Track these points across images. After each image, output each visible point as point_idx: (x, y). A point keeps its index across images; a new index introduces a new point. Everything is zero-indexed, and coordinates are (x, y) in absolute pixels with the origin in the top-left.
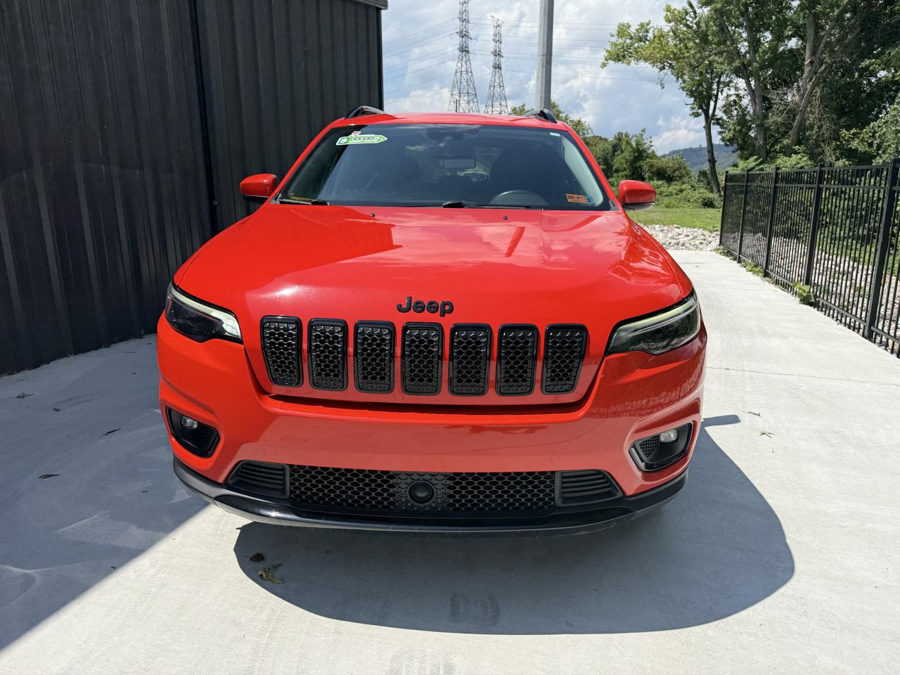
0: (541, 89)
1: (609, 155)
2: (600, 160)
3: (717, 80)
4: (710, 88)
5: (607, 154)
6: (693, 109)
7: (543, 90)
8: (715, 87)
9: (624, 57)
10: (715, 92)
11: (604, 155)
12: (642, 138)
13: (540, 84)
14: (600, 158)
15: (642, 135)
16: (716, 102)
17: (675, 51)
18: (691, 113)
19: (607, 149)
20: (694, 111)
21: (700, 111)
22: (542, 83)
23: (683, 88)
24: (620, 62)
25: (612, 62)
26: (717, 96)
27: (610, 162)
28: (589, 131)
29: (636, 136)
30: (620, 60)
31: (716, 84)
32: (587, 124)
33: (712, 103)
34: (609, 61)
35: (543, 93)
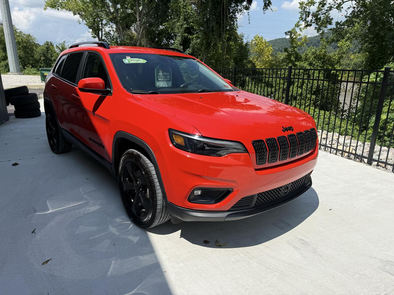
0: (5, 16)
1: (45, 52)
2: (41, 55)
3: (101, 22)
4: (98, 26)
5: (44, 51)
6: (93, 34)
7: (7, 17)
8: (100, 25)
9: (55, 6)
10: (101, 28)
11: (43, 52)
12: (64, 45)
13: (4, 13)
14: (41, 54)
15: (64, 44)
16: (102, 32)
17: (84, 7)
18: (92, 36)
19: (44, 50)
20: (93, 35)
21: (96, 35)
22: (5, 13)
23: (87, 25)
24: (54, 9)
25: (50, 8)
26: (102, 29)
27: (46, 55)
28: (35, 40)
29: (61, 44)
30: (53, 8)
31: (100, 24)
32: (34, 36)
33: (100, 32)
34: (48, 7)
35: (7, 18)
